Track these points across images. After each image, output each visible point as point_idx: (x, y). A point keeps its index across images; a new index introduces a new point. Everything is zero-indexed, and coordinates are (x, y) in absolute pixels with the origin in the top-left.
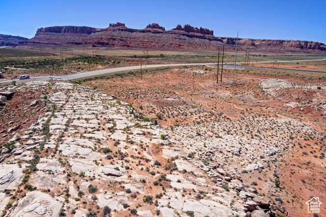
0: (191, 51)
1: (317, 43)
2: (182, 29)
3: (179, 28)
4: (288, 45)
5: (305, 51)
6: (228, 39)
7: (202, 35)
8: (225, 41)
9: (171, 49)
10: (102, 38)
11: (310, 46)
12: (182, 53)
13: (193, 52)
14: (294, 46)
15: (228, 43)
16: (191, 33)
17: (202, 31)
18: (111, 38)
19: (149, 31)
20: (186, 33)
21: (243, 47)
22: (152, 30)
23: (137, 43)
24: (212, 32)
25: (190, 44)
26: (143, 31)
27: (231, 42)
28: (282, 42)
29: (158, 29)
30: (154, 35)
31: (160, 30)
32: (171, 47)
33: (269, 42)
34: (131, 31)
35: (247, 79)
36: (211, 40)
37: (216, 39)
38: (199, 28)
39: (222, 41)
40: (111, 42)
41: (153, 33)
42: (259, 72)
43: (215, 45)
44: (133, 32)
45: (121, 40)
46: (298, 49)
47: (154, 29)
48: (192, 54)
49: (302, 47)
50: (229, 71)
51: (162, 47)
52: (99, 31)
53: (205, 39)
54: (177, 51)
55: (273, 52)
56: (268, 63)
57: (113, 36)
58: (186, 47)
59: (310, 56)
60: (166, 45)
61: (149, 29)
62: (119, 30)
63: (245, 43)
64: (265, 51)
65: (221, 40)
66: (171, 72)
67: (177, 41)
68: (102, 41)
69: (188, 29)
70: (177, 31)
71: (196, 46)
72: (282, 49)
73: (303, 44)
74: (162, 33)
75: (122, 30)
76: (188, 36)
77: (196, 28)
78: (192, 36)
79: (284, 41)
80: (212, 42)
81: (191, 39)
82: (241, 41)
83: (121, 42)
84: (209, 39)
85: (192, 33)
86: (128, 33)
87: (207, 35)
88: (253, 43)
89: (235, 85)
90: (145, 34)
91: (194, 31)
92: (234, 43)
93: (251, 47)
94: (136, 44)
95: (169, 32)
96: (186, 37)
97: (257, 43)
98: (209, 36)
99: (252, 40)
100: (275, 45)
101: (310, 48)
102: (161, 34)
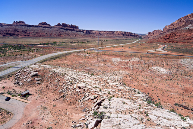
0: (67, 38)
1: (130, 33)
2: (61, 26)
3: (59, 24)
4: (117, 34)
6: (87, 31)
7: (72, 29)
8: (85, 32)
11: (127, 34)
14: (120, 34)
16: (66, 28)
17: (72, 26)
19: (41, 27)
20: (63, 27)
23: (34, 33)
25: (66, 34)
26: (37, 26)
29: (46, 25)
30: (44, 29)
32: (55, 36)
33: (108, 32)
37: (80, 31)
41: (44, 27)
43: (80, 34)
44: (30, 27)
46: (122, 36)
47: (44, 25)
53: (74, 31)
55: (110, 38)
58: (64, 36)
60: (52, 34)
61: (41, 25)
64: (106, 37)
67: (59, 32)
69: (64, 25)
70: (58, 27)
71: (69, 35)
72: (114, 36)
74: (49, 27)
75: (23, 26)
78: (67, 30)
79: (115, 32)
80: (78, 32)
82: (93, 32)
84: (76, 31)
85: (67, 28)
86: (27, 27)
87: (75, 29)
90: (38, 28)
92: (90, 33)
93: (99, 35)
95: (53, 27)
96: (64, 30)
97: (102, 33)
99: (99, 31)
100: (111, 34)
102: (48, 28)
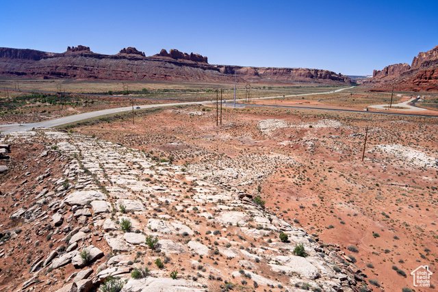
0: (181, 83)
1: (327, 72)
2: (168, 55)
3: (164, 53)
4: (297, 74)
5: (316, 80)
6: (226, 67)
7: (194, 62)
8: (222, 69)
9: (154, 80)
10: (57, 67)
11: (321, 75)
12: (170, 87)
13: (184, 84)
14: (304, 75)
15: (226, 72)
16: (179, 60)
17: (193, 57)
18: (71, 67)
19: (124, 58)
20: (173, 60)
21: (245, 78)
22: (128, 56)
23: (108, 73)
24: (206, 58)
25: (179, 74)
26: (115, 57)
27: (230, 70)
28: (289, 70)
29: (135, 55)
30: (131, 62)
31: (139, 56)
32: (154, 78)
33: (275, 71)
34: (99, 57)
35: (246, 119)
36: (205, 69)
37: (211, 68)
38: (189, 54)
39: (219, 70)
40: (71, 72)
41: (130, 59)
42: (260, 111)
43: (211, 75)
44: (101, 58)
45: (85, 69)
46: (308, 79)
47: (130, 55)
48: (183, 87)
49: (312, 77)
50: (229, 111)
51: (142, 79)
52: (52, 57)
53: (197, 67)
54: (163, 83)
55: (280, 83)
56: (272, 99)
57: (74, 63)
58: (174, 78)
59: (321, 87)
60: (147, 75)
61: (124, 54)
62: (82, 55)
63: (247, 72)
64: (270, 82)
65: (217, 68)
66: (165, 114)
67: (162, 71)
68: (57, 71)
69: (175, 54)
70: (161, 57)
71: (187, 77)
72: (290, 79)
73: (313, 73)
74: (141, 59)
75: (86, 56)
76: (176, 64)
77: (186, 54)
78: (181, 64)
79: (292, 69)
80: (206, 71)
81: (180, 67)
82: (241, 70)
83: (85, 72)
84: (202, 68)
85: (181, 60)
86: (94, 60)
87: (199, 63)
88: (256, 72)
89: (235, 127)
90: (118, 61)
91: (183, 58)
92: (233, 73)
93: (254, 77)
94: (106, 74)
95: (150, 59)
96: (173, 66)
97: (261, 72)
98: (203, 63)
99: (255, 68)
100: (282, 74)
101: (320, 77)
102: (140, 62)
